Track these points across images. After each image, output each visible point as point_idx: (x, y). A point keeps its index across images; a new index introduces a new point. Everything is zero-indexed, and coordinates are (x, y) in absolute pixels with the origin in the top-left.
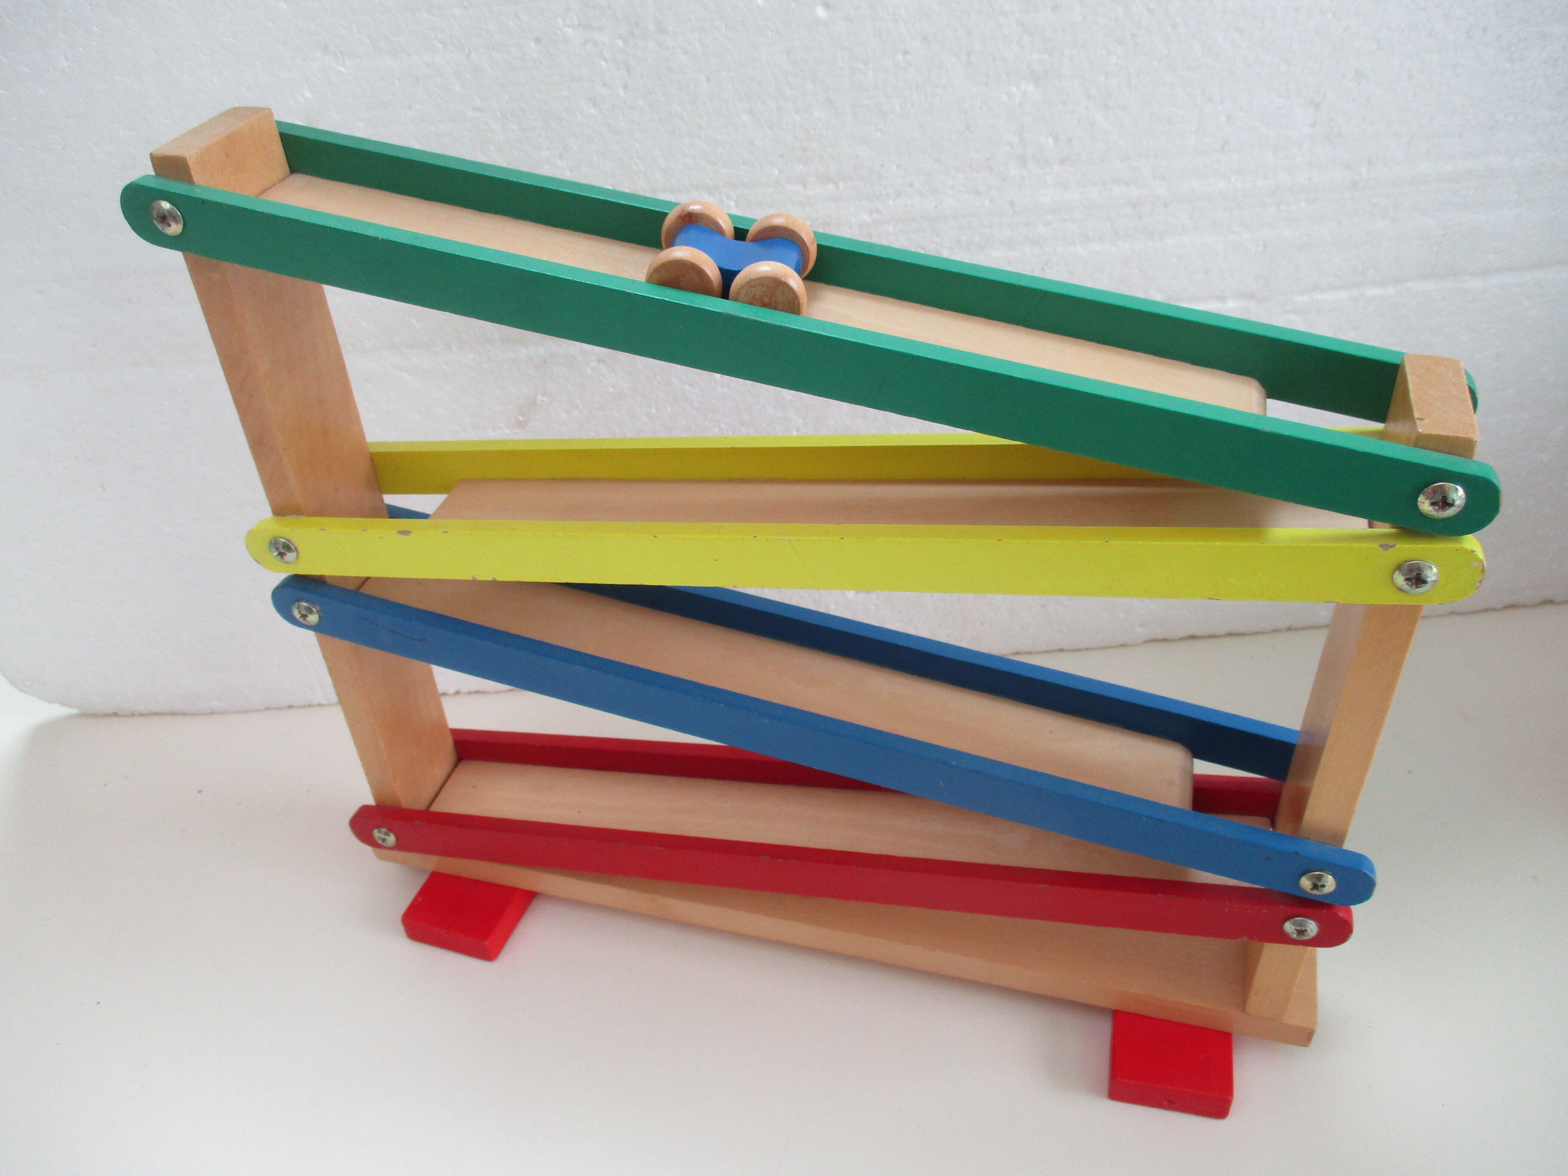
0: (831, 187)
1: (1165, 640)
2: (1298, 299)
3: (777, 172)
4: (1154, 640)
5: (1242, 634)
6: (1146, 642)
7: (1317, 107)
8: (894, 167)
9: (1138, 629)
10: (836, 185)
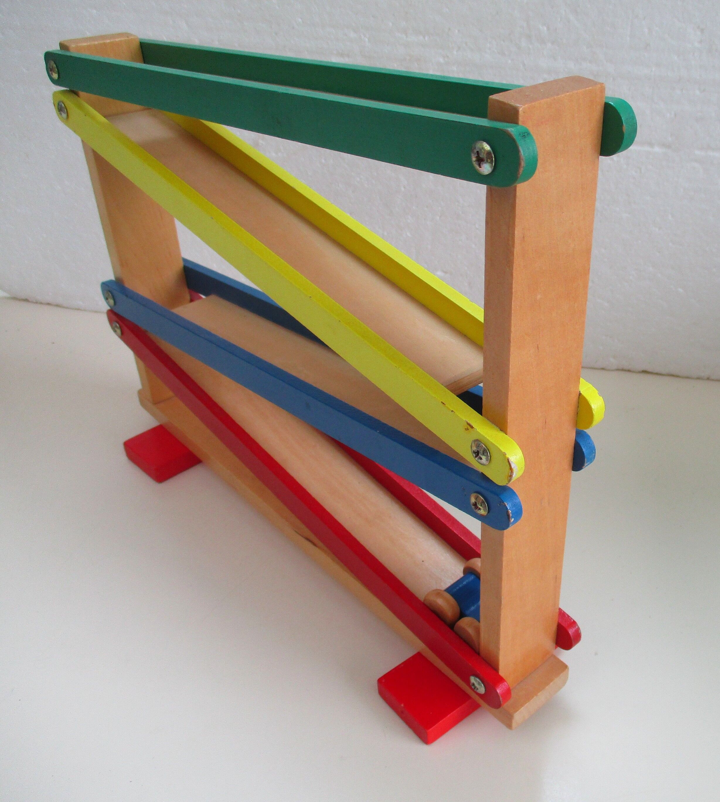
0: (421, 38)
1: (629, 371)
2: (697, 152)
3: (391, 24)
4: (623, 370)
5: (677, 376)
6: (618, 370)
7: (702, 31)
8: (457, 31)
9: (612, 360)
10: (424, 37)
